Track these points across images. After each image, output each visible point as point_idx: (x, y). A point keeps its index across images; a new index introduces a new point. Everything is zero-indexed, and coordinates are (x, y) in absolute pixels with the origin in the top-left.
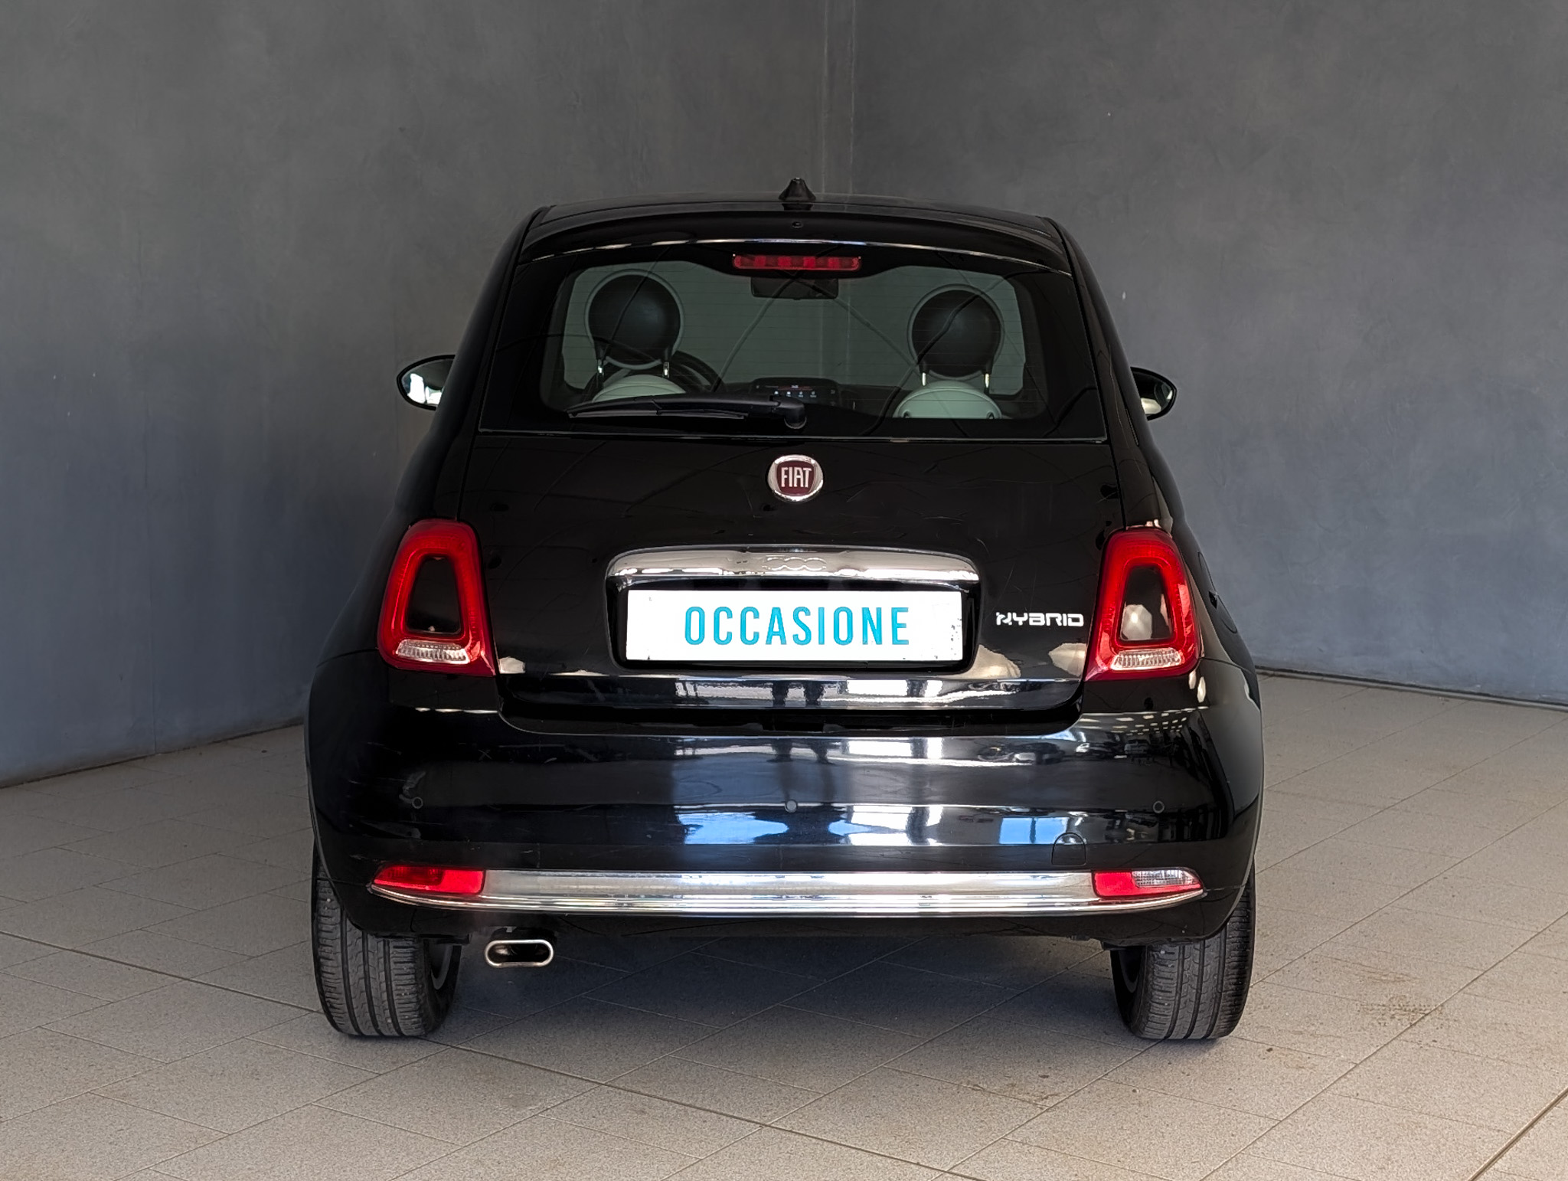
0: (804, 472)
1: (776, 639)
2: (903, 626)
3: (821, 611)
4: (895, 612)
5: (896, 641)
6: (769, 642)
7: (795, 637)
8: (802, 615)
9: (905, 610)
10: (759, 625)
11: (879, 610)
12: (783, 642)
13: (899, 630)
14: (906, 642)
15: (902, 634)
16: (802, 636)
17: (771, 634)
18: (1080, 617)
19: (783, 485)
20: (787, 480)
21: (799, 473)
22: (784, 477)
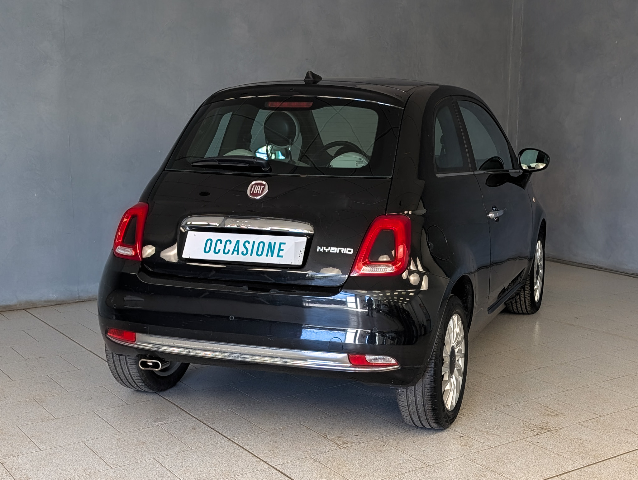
0: (261, 187)
1: (235, 253)
2: (283, 250)
3: (254, 242)
4: (281, 244)
5: (278, 256)
6: (233, 254)
7: (242, 252)
8: (247, 244)
9: (284, 244)
10: (230, 247)
11: (275, 243)
12: (238, 254)
13: (281, 251)
14: (282, 257)
15: (281, 253)
16: (245, 253)
17: (234, 250)
18: (352, 250)
19: (252, 192)
20: (254, 190)
21: (259, 188)
22: (253, 189)
